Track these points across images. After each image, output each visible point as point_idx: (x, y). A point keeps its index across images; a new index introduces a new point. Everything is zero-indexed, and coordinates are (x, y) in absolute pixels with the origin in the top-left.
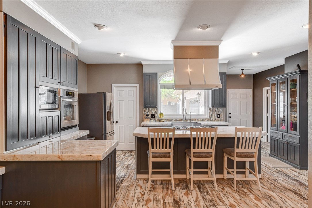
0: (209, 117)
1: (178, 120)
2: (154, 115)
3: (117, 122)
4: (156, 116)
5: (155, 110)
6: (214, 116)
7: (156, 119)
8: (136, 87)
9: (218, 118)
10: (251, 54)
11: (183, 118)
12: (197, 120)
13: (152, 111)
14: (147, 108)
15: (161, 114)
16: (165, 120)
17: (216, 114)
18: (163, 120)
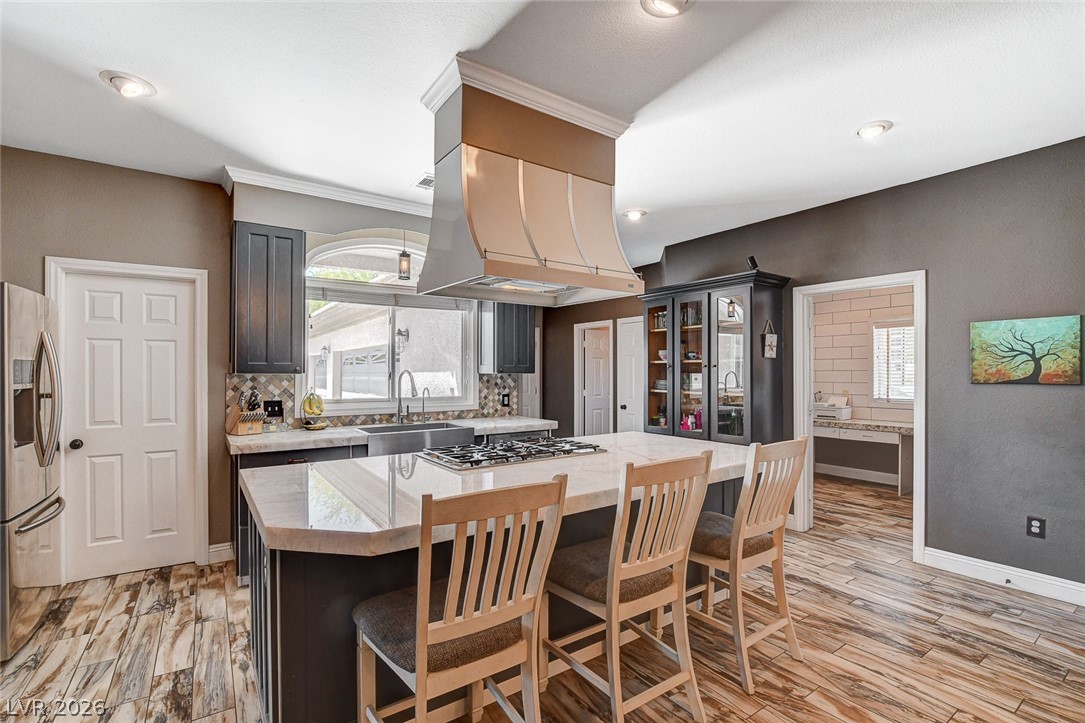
0: (480, 403)
1: (377, 418)
2: (279, 403)
3: (76, 445)
4: (287, 405)
5: (285, 384)
6: (493, 401)
7: (290, 421)
8: (193, 282)
9: (504, 405)
10: (623, 215)
11: (400, 411)
12: (441, 416)
13: (271, 388)
14: (249, 376)
15: (311, 400)
16: (328, 422)
17: (499, 394)
18: (319, 424)
